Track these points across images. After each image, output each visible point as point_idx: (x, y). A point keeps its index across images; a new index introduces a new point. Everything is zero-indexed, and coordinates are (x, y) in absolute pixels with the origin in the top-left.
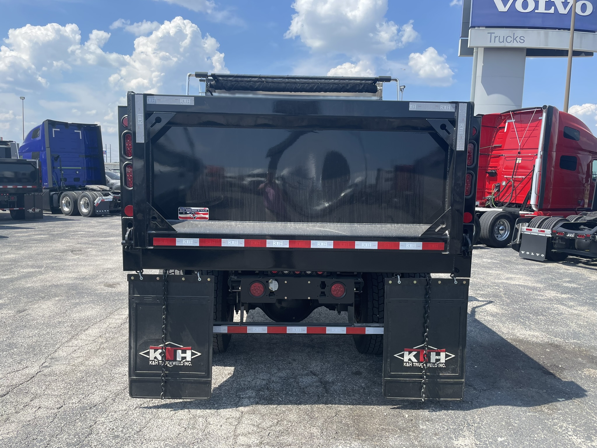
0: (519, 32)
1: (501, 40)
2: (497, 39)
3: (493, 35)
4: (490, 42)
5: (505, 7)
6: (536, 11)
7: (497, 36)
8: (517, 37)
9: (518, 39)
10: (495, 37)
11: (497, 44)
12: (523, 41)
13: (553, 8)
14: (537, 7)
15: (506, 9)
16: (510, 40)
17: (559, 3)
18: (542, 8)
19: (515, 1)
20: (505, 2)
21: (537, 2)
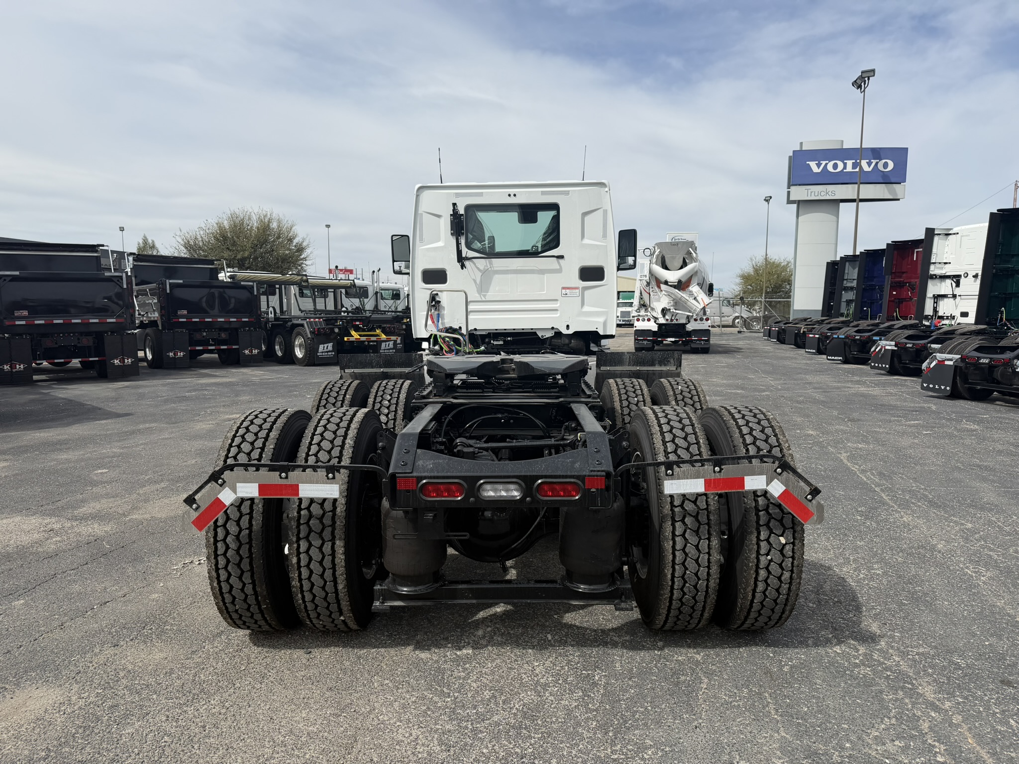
0: (832, 188)
1: (816, 194)
2: (813, 194)
3: (809, 191)
4: (808, 196)
5: (819, 169)
6: (845, 171)
9: (830, 193)
11: (813, 198)
12: (834, 195)
13: (859, 167)
14: (845, 167)
15: (819, 171)
16: (824, 194)
17: (864, 163)
18: (849, 168)
19: (826, 164)
20: (819, 165)
21: (845, 165)
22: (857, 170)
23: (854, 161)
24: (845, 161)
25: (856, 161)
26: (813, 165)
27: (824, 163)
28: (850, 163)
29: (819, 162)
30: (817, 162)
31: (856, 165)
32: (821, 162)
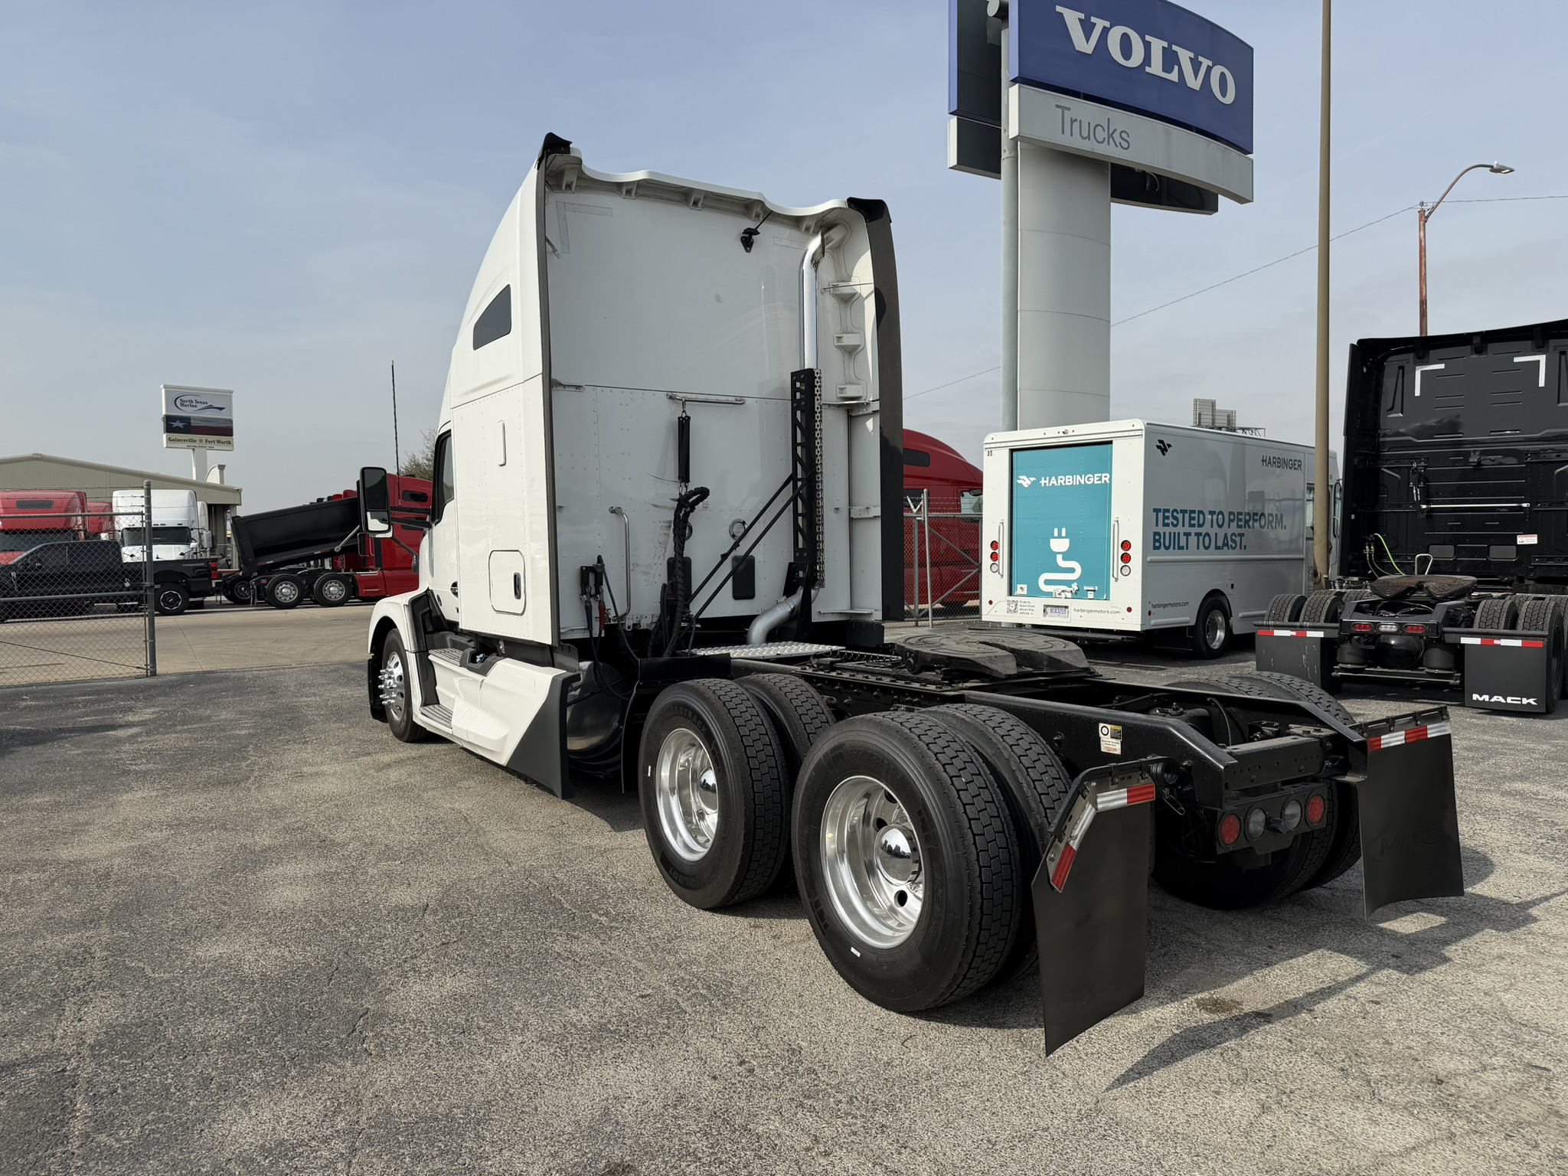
0: (1121, 119)
1: (1085, 134)
2: (1076, 125)
3: (1068, 115)
4: (1063, 133)
5: (1088, 40)
6: (1148, 69)
7: (1076, 120)
8: (1115, 130)
9: (1116, 136)
10: (1073, 121)
12: (1125, 145)
13: (1176, 67)
15: (1089, 48)
16: (1101, 134)
17: (1184, 55)
18: (1156, 68)
19: (1105, 31)
20: (1087, 28)
21: (1147, 46)
22: (1174, 76)
23: (1165, 44)
24: (1148, 38)
25: (1170, 46)
26: (1072, 18)
27: (1100, 24)
28: (1158, 45)
29: (1088, 17)
30: (1082, 16)
31: (1170, 60)
32: (1093, 19)
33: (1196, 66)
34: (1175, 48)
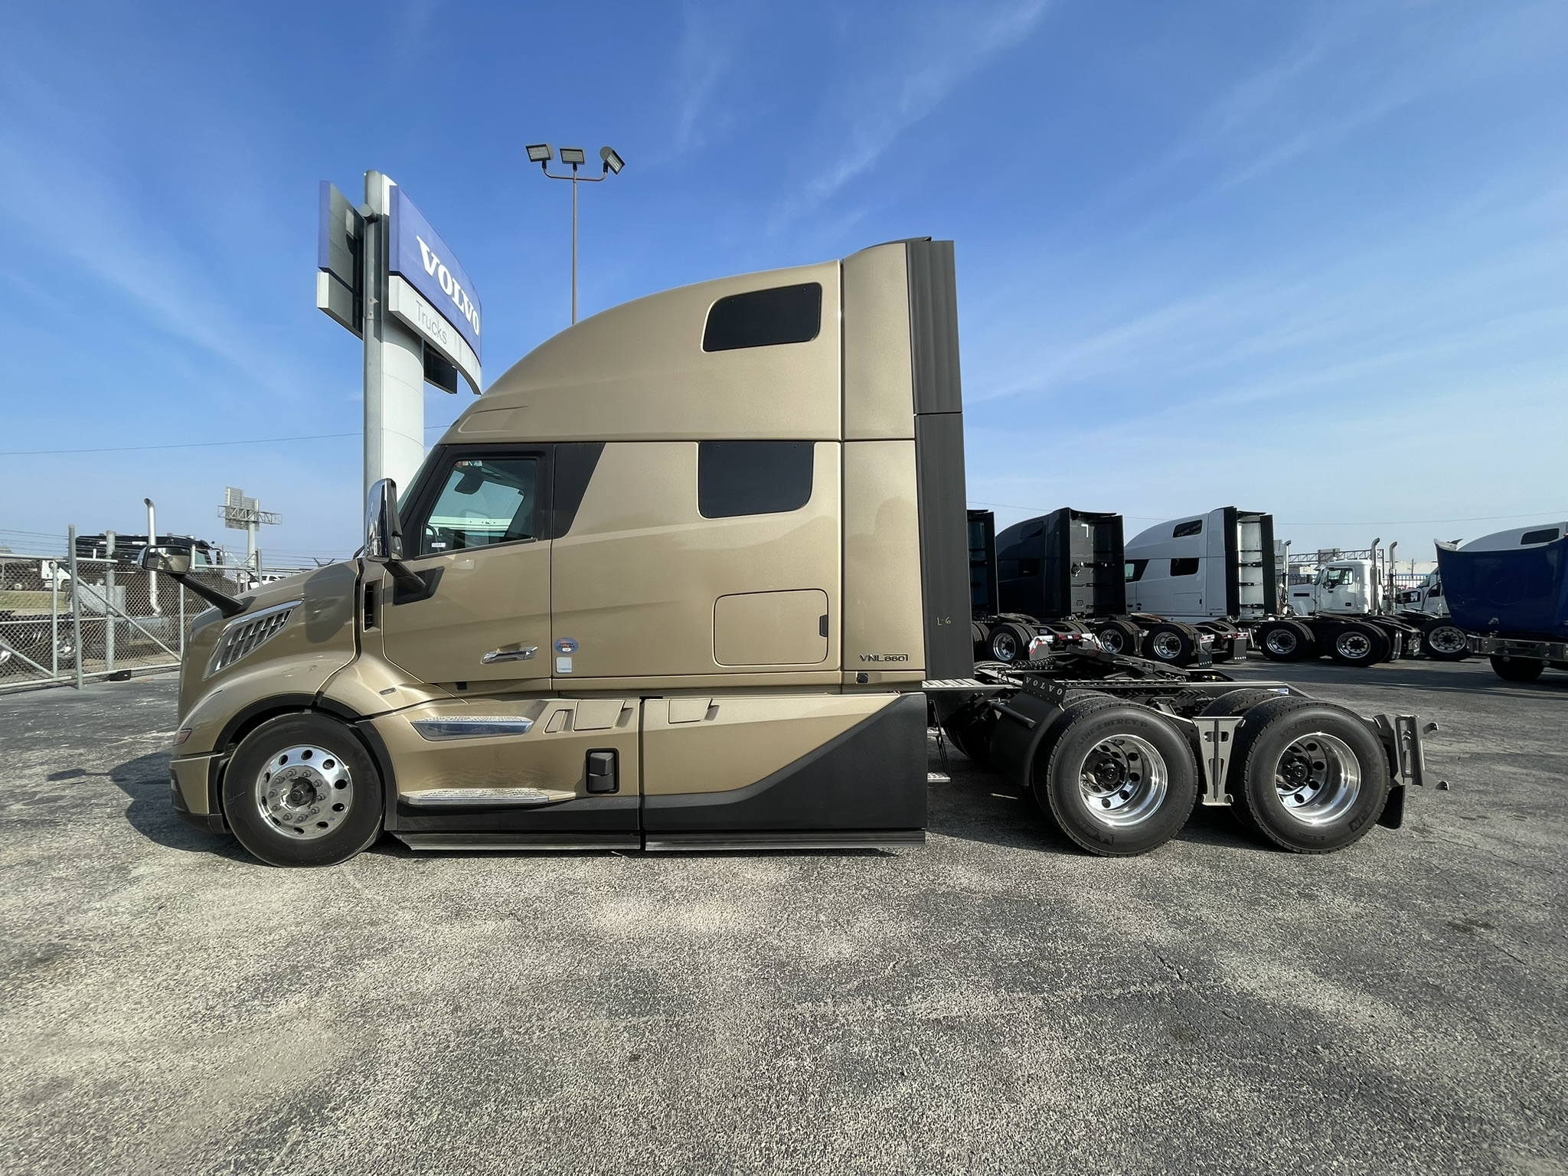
0: (442, 323)
1: (429, 325)
2: (425, 319)
3: (421, 311)
4: (419, 320)
5: (430, 267)
6: (453, 299)
9: (441, 332)
10: (423, 314)
11: (423, 329)
13: (463, 304)
15: (431, 272)
16: (436, 330)
17: (466, 299)
18: (456, 300)
19: (438, 265)
20: (431, 259)
22: (462, 308)
26: (424, 248)
27: (436, 260)
29: (430, 252)
31: (461, 300)
32: (433, 255)
33: (469, 307)
34: (462, 292)
